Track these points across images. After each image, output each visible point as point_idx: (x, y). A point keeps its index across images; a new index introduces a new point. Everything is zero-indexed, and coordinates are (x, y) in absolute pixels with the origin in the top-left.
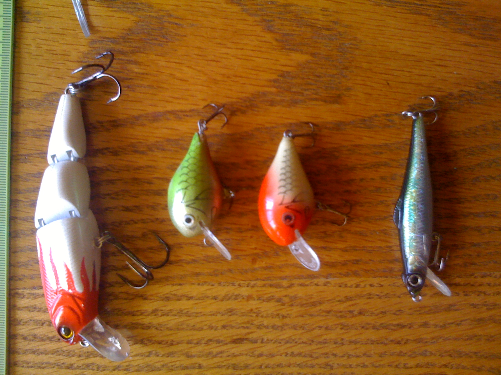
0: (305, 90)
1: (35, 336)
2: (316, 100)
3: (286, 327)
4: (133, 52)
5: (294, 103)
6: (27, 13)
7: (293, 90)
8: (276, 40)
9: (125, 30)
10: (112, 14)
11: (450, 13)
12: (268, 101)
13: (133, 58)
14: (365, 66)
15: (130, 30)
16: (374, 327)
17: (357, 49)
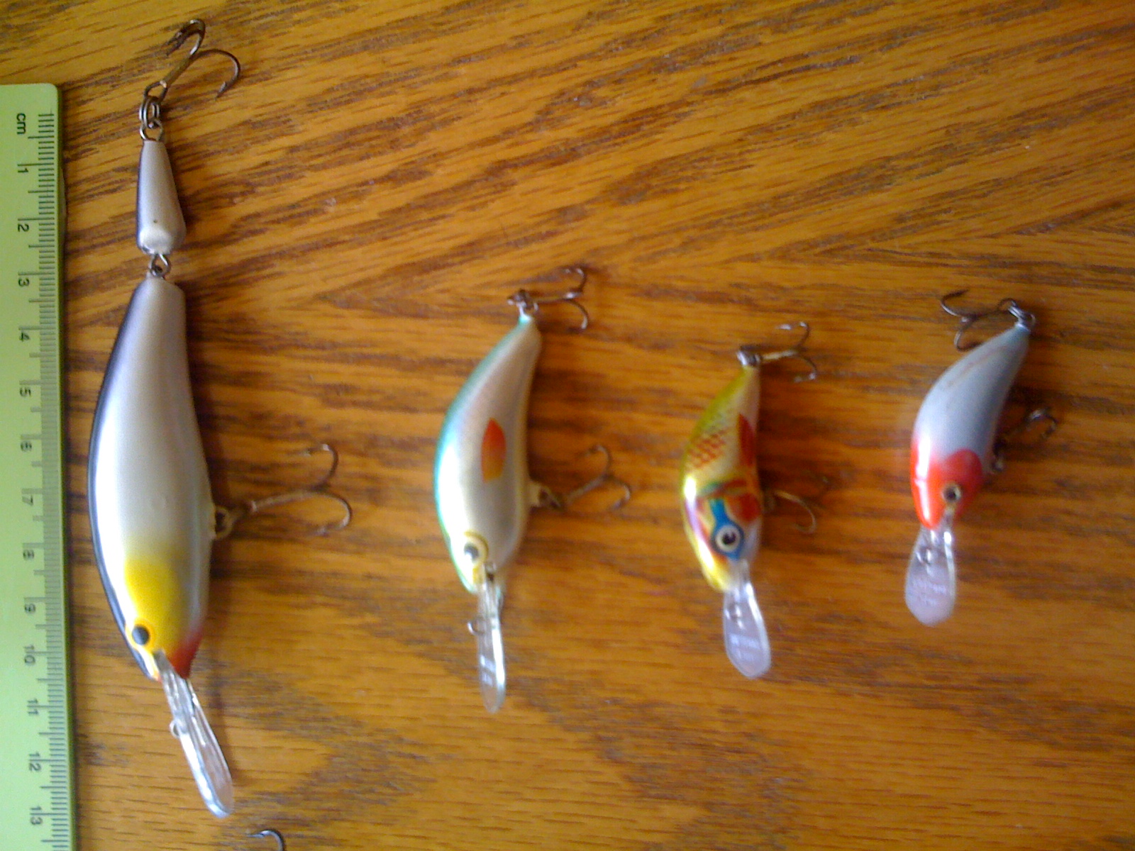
4: (325, 821)
6: (98, 747)
8: (629, 779)
9: (306, 775)
10: (276, 743)
11: (1005, 699)
13: (327, 832)
14: (822, 823)
15: (317, 774)
17: (804, 789)
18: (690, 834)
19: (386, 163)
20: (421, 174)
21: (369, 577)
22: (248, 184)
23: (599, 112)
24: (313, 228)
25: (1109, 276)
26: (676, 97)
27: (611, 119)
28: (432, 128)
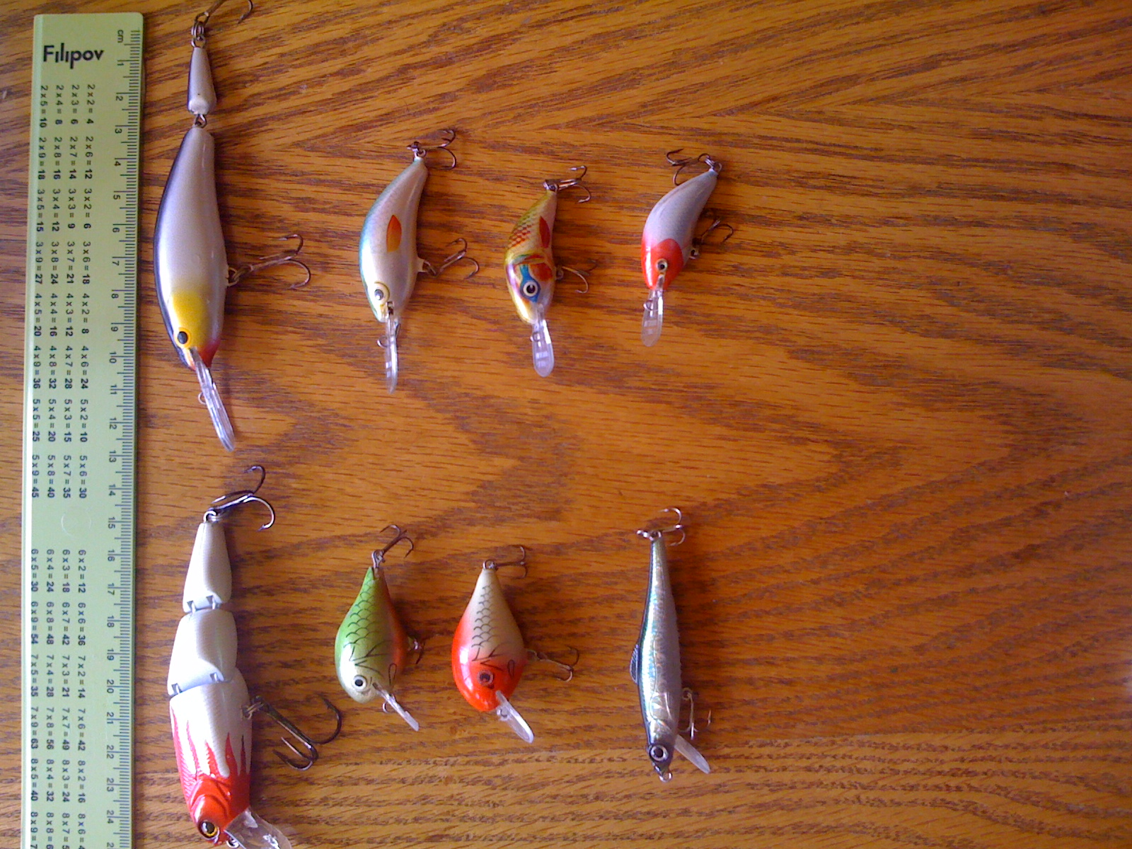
0: (513, 504)
1: (169, 835)
2: (528, 516)
3: (498, 819)
4: (291, 464)
5: (500, 521)
6: (153, 416)
7: (498, 504)
8: (474, 442)
9: (280, 435)
10: (262, 415)
11: (699, 398)
12: (464, 520)
13: (291, 470)
14: (589, 470)
15: (286, 435)
16: (616, 817)
17: (579, 449)
18: (511, 476)
19: (338, 64)
20: (359, 71)
21: (321, 315)
22: (255, 75)
23: (466, 37)
24: (293, 102)
25: (770, 142)
26: (512, 29)
27: (473, 41)
28: (366, 44)
